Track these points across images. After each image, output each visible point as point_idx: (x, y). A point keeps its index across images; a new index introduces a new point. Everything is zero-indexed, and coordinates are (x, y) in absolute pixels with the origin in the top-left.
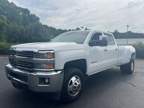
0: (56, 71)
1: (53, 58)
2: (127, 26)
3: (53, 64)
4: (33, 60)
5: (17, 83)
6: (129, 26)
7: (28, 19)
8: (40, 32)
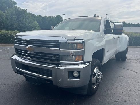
0: (85, 63)
1: (83, 49)
2: (106, 15)
3: (83, 55)
4: (60, 51)
5: (36, 78)
6: (108, 15)
7: (4, 3)
8: (23, 18)
